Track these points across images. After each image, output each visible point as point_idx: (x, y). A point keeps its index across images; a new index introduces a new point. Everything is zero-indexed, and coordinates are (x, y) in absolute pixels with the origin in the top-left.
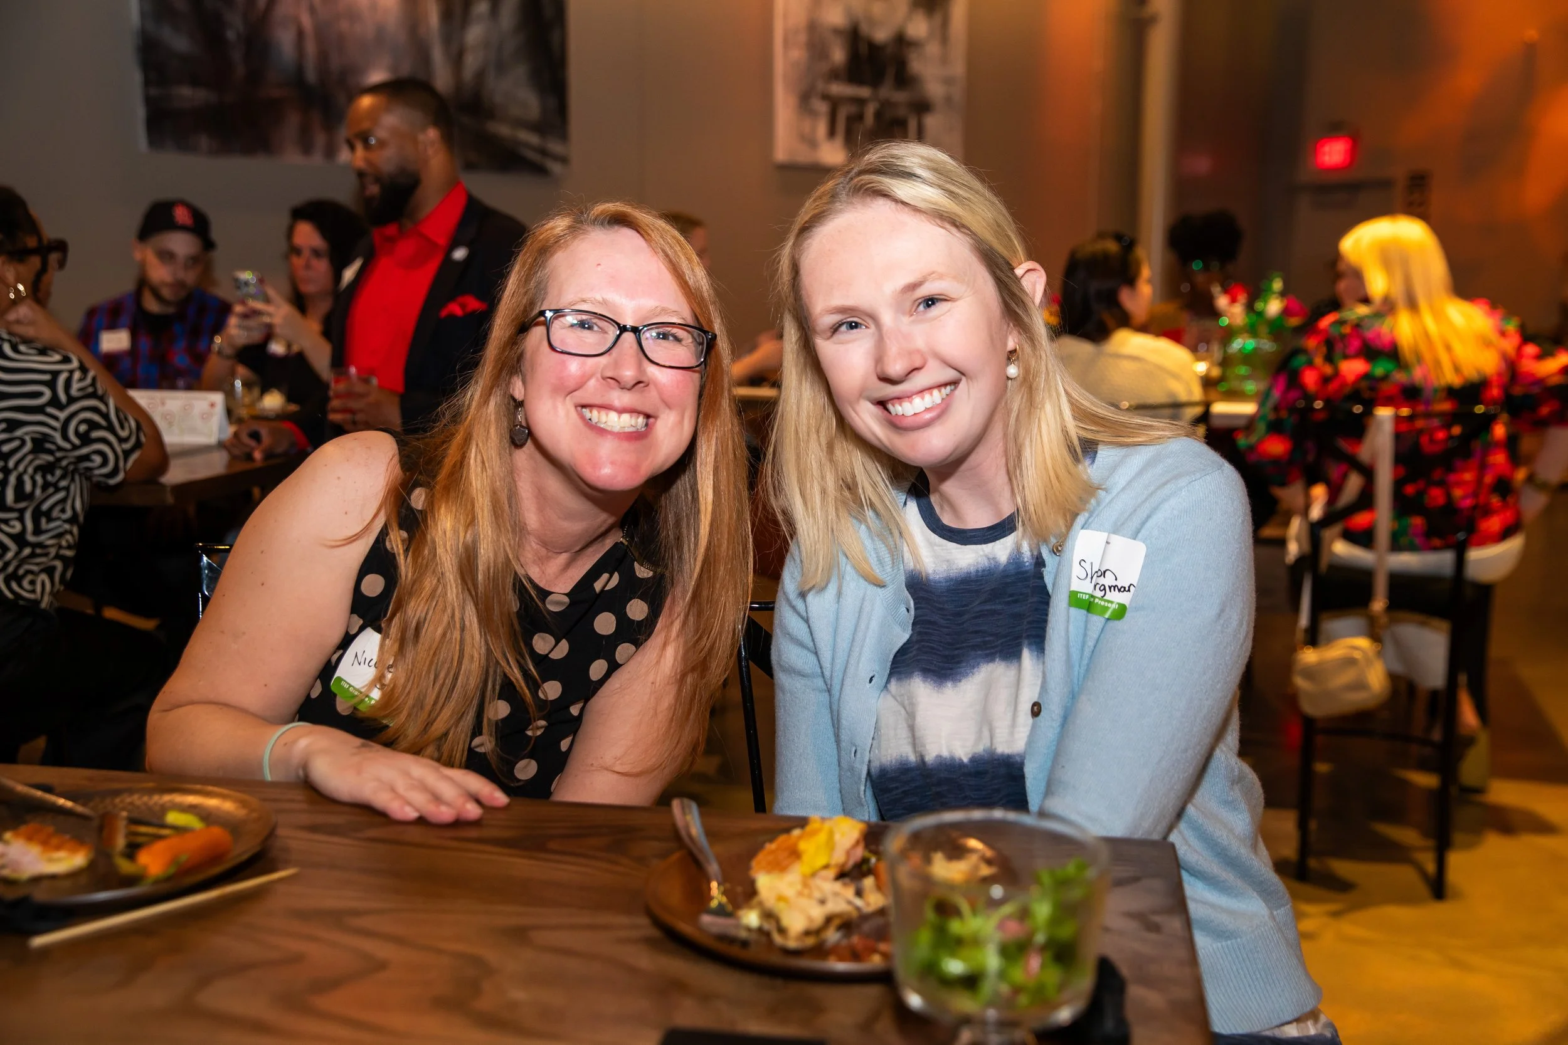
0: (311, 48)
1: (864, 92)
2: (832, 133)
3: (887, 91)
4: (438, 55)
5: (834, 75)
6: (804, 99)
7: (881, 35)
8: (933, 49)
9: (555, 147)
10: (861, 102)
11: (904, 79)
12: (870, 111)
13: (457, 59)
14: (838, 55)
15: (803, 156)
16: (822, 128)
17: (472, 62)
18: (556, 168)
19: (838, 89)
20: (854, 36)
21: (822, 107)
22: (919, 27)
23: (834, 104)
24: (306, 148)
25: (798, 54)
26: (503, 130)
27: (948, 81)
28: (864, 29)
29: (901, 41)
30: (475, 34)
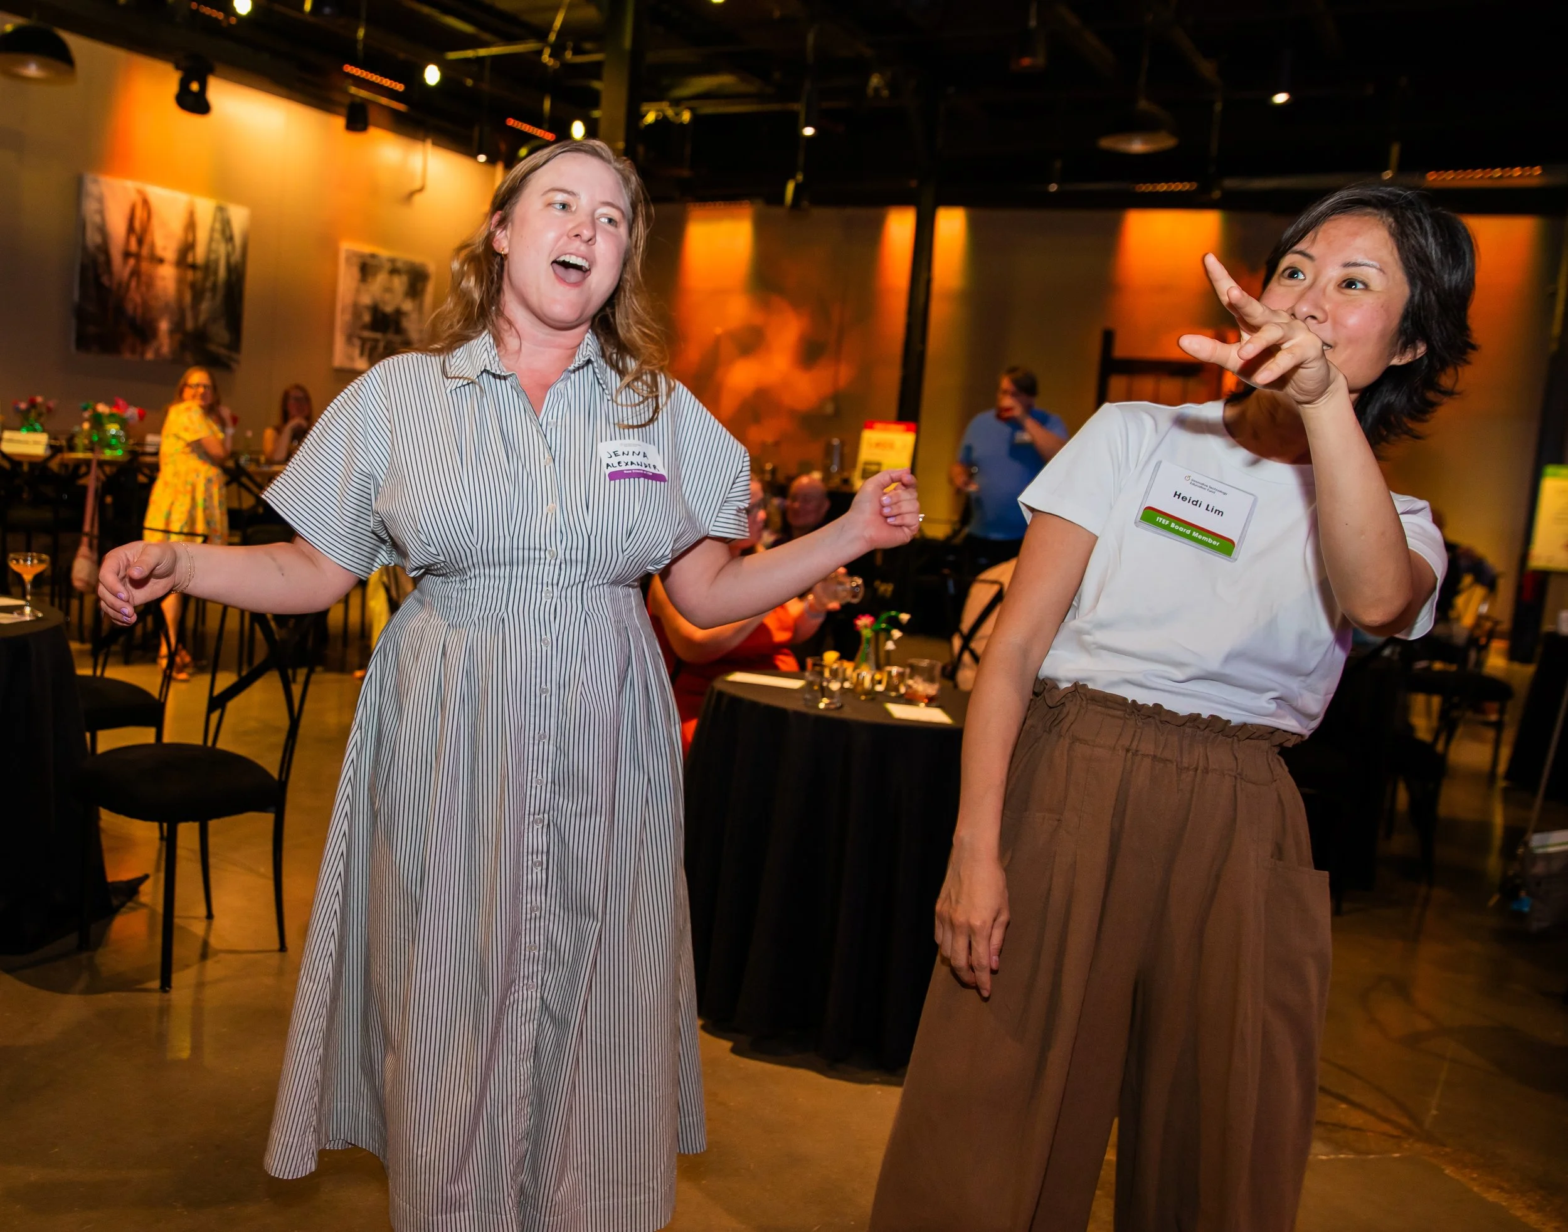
0: (139, 311)
1: (378, 335)
2: (362, 354)
3: (391, 336)
4: (189, 315)
5: (364, 327)
6: (349, 339)
7: (389, 309)
8: (414, 316)
9: (234, 355)
10: (376, 341)
11: (399, 330)
12: (381, 345)
13: (196, 317)
14: (367, 318)
15: (347, 365)
16: (357, 352)
17: (202, 318)
18: (234, 365)
19: (367, 334)
20: (375, 310)
21: (357, 342)
22: (408, 306)
23: (364, 341)
24: (133, 351)
25: (348, 317)
26: (213, 348)
27: (421, 331)
28: (381, 306)
29: (399, 313)
30: (205, 306)
